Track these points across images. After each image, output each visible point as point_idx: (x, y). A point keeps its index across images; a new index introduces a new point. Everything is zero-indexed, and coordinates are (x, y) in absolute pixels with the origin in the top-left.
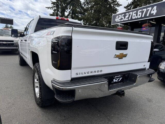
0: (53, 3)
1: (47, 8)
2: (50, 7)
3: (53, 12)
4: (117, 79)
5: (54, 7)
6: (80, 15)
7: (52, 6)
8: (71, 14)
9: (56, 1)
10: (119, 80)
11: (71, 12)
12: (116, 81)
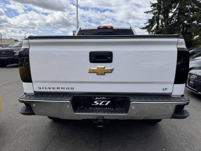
0: (154, 5)
1: (146, 13)
2: (149, 11)
3: (153, 15)
4: (100, 102)
5: (155, 9)
6: (192, 13)
7: (152, 10)
8: (177, 15)
9: (157, 2)
10: (106, 104)
11: (178, 12)
12: (101, 104)
